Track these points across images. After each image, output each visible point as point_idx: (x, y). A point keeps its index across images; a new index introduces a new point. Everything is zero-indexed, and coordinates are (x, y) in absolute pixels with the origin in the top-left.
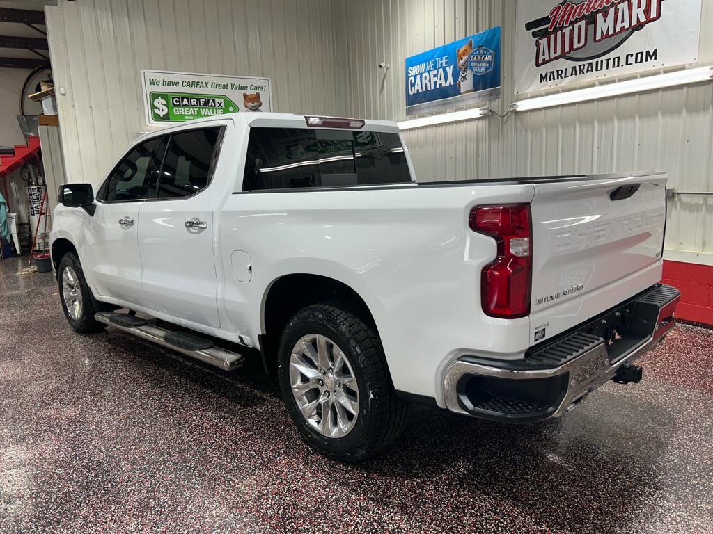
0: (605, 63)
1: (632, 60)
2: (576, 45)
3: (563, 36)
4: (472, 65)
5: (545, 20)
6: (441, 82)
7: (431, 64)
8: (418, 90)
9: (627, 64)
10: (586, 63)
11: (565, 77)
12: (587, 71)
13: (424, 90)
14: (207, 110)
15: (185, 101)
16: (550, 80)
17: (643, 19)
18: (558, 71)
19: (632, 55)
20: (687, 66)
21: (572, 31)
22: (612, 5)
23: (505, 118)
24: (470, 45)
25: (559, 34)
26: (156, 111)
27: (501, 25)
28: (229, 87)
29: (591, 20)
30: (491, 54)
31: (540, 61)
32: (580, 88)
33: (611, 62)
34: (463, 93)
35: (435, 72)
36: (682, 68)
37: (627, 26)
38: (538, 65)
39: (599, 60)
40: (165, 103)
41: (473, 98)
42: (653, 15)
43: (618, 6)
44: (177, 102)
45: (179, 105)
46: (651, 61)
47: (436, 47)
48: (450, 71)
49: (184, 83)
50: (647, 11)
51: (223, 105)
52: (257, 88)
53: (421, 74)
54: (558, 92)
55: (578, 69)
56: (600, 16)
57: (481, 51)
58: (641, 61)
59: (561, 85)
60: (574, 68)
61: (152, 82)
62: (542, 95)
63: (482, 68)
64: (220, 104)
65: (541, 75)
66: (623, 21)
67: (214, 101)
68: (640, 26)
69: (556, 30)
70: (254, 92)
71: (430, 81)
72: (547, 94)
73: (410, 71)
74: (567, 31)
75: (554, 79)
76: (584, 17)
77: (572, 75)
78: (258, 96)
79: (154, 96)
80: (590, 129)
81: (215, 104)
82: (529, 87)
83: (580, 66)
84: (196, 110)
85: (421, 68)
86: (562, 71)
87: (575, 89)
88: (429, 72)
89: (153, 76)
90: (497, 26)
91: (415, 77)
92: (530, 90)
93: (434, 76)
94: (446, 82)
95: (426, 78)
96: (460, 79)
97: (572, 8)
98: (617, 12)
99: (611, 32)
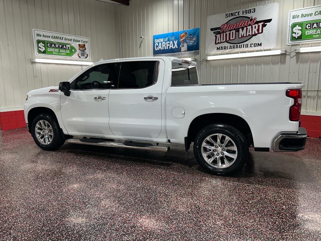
0: (242, 46)
1: (252, 46)
2: (231, 38)
3: (226, 35)
4: (187, 41)
5: (219, 28)
6: (172, 46)
7: (167, 39)
8: (160, 49)
9: (251, 47)
10: (235, 45)
11: (227, 49)
12: (236, 48)
13: (163, 49)
14: (63, 50)
15: (53, 46)
16: (221, 49)
17: (256, 32)
18: (224, 47)
19: (253, 44)
20: (272, 49)
21: (230, 34)
22: (245, 26)
23: (201, 62)
24: (186, 33)
25: (225, 34)
26: (40, 49)
27: (200, 28)
28: (72, 40)
29: (237, 31)
30: (195, 38)
31: (217, 43)
32: (233, 53)
33: (245, 46)
34: (182, 51)
35: (169, 42)
36: (270, 50)
37: (251, 34)
38: (216, 44)
39: (240, 44)
40: (44, 45)
41: (187, 54)
42: (260, 31)
43: (248, 27)
44: (49, 45)
45: (50, 47)
46: (259, 47)
47: (169, 32)
48: (176, 43)
49: (53, 37)
50: (258, 30)
51: (70, 48)
52: (84, 42)
53: (162, 43)
54: (224, 54)
55: (232, 47)
56: (241, 29)
57: (191, 36)
58: (256, 46)
59: (226, 52)
60: (231, 46)
61: (38, 35)
62: (217, 55)
63: (191, 43)
64: (68, 48)
65: (217, 48)
66: (249, 32)
67: (66, 46)
68: (255, 35)
69: (223, 32)
70: (83, 44)
71: (166, 45)
72: (220, 55)
73: (155, 41)
74: (228, 33)
75: (223, 49)
76: (235, 29)
77: (230, 49)
78: (84, 45)
79: (39, 42)
80: (237, 68)
81: (66, 47)
82: (212, 51)
83: (233, 46)
84: (58, 50)
85: (162, 40)
86: (226, 47)
87: (231, 54)
88: (166, 42)
89: (38, 32)
90: (198, 27)
91: (158, 43)
92: (213, 53)
93: (168, 44)
94: (174, 47)
95: (164, 44)
96: (181, 46)
97: (230, 25)
98: (247, 29)
99: (245, 35)
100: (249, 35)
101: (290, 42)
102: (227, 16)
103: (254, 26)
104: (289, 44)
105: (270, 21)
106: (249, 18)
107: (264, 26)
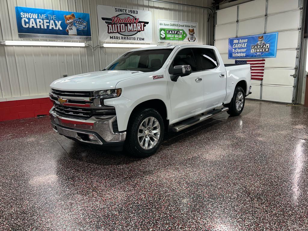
0: (131, 38)
1: (138, 39)
2: (122, 31)
3: (117, 26)
4: (76, 24)
5: (110, 19)
6: (53, 26)
7: (44, 16)
10: (126, 37)
11: (119, 39)
12: (127, 39)
13: (39, 27)
16: (114, 39)
17: (140, 30)
18: (117, 37)
21: (120, 26)
22: (132, 23)
25: (116, 25)
27: (89, 13)
29: (126, 25)
31: (109, 32)
32: (124, 44)
33: (133, 38)
34: (70, 35)
36: (149, 44)
39: (130, 37)
41: (77, 38)
42: (142, 30)
46: (143, 41)
48: (59, 23)
50: (141, 28)
53: (35, 19)
54: (117, 43)
55: (123, 38)
56: (129, 25)
57: (80, 20)
58: (141, 40)
59: (118, 41)
62: (110, 43)
63: (82, 27)
65: (110, 37)
66: (135, 28)
68: (139, 31)
69: (114, 24)
71: (43, 24)
72: (113, 43)
73: (21, 14)
74: (119, 25)
76: (124, 23)
77: (121, 39)
82: (106, 39)
87: (123, 43)
88: (43, 20)
90: (87, 13)
91: (29, 19)
92: (106, 41)
93: (47, 22)
94: (56, 27)
95: (40, 22)
96: (68, 28)
97: (120, 19)
98: (133, 25)
99: (132, 30)
100: (135, 30)
101: (160, 40)
102: (117, 10)
103: (138, 24)
104: (159, 42)
105: (147, 23)
106: (134, 17)
107: (144, 26)
